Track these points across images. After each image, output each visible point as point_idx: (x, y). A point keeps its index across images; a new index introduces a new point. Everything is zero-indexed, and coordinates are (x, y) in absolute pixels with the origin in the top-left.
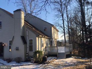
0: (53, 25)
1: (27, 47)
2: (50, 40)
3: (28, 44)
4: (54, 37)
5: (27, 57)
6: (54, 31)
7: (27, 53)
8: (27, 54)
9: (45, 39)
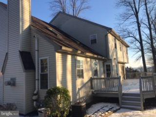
0: (111, 29)
1: (37, 78)
2: (106, 64)
3: (38, 72)
4: (115, 57)
5: (35, 103)
6: (116, 44)
7: (35, 92)
8: (36, 95)
9: (89, 59)
